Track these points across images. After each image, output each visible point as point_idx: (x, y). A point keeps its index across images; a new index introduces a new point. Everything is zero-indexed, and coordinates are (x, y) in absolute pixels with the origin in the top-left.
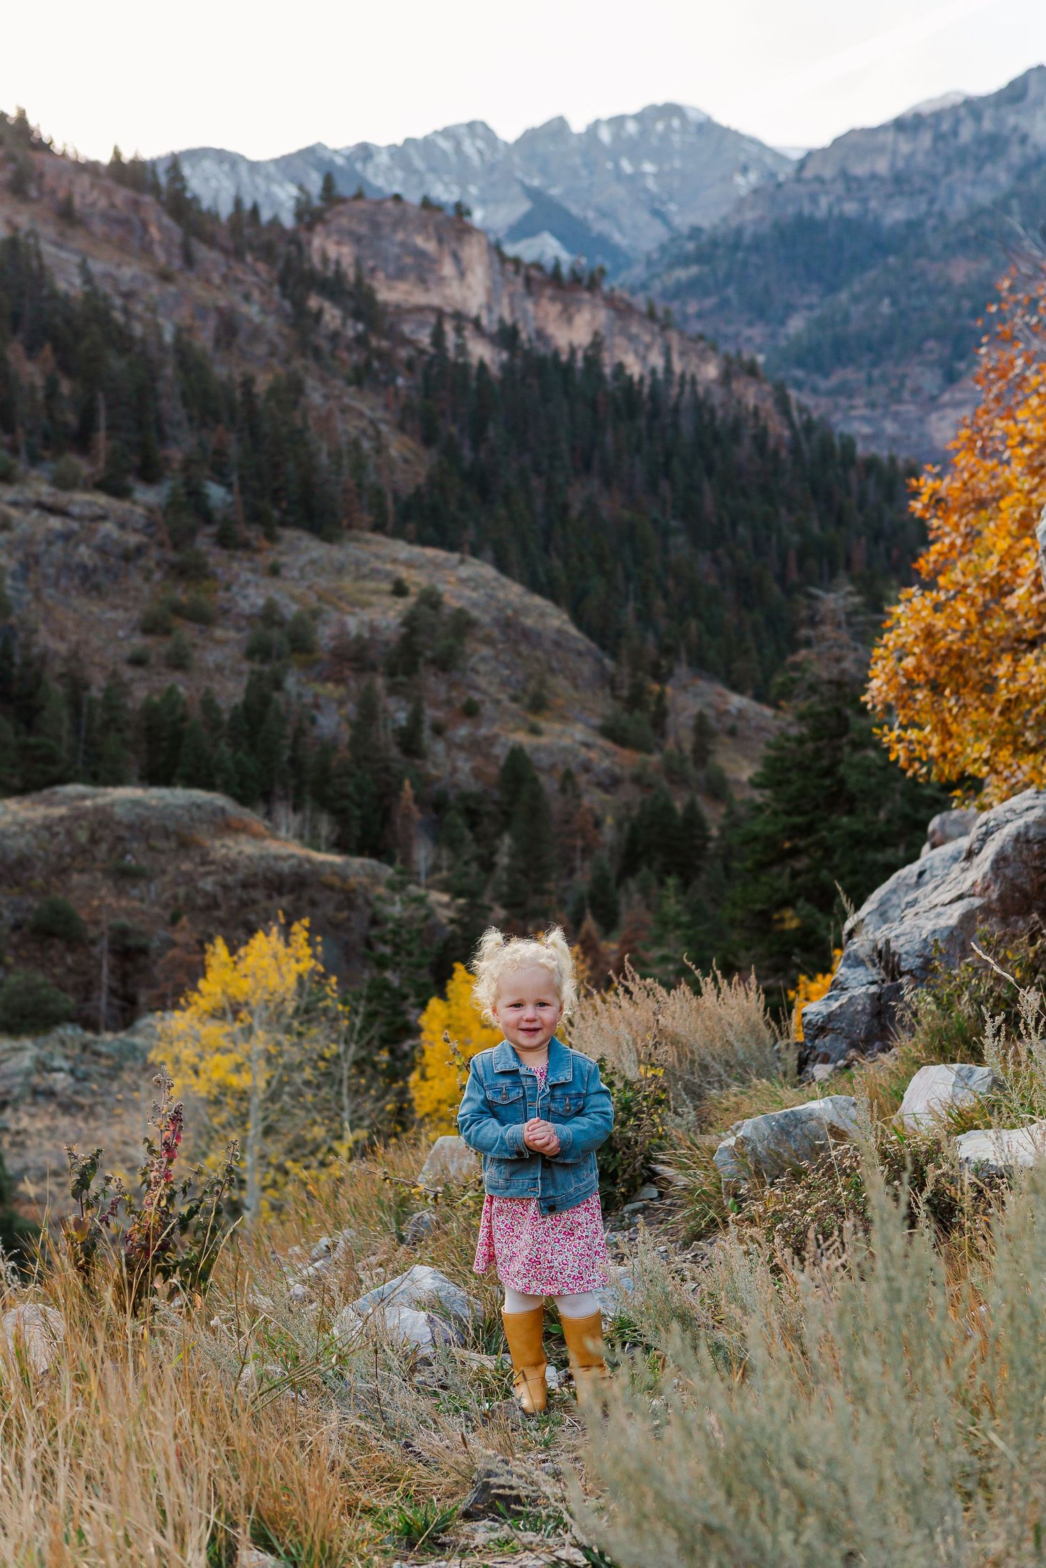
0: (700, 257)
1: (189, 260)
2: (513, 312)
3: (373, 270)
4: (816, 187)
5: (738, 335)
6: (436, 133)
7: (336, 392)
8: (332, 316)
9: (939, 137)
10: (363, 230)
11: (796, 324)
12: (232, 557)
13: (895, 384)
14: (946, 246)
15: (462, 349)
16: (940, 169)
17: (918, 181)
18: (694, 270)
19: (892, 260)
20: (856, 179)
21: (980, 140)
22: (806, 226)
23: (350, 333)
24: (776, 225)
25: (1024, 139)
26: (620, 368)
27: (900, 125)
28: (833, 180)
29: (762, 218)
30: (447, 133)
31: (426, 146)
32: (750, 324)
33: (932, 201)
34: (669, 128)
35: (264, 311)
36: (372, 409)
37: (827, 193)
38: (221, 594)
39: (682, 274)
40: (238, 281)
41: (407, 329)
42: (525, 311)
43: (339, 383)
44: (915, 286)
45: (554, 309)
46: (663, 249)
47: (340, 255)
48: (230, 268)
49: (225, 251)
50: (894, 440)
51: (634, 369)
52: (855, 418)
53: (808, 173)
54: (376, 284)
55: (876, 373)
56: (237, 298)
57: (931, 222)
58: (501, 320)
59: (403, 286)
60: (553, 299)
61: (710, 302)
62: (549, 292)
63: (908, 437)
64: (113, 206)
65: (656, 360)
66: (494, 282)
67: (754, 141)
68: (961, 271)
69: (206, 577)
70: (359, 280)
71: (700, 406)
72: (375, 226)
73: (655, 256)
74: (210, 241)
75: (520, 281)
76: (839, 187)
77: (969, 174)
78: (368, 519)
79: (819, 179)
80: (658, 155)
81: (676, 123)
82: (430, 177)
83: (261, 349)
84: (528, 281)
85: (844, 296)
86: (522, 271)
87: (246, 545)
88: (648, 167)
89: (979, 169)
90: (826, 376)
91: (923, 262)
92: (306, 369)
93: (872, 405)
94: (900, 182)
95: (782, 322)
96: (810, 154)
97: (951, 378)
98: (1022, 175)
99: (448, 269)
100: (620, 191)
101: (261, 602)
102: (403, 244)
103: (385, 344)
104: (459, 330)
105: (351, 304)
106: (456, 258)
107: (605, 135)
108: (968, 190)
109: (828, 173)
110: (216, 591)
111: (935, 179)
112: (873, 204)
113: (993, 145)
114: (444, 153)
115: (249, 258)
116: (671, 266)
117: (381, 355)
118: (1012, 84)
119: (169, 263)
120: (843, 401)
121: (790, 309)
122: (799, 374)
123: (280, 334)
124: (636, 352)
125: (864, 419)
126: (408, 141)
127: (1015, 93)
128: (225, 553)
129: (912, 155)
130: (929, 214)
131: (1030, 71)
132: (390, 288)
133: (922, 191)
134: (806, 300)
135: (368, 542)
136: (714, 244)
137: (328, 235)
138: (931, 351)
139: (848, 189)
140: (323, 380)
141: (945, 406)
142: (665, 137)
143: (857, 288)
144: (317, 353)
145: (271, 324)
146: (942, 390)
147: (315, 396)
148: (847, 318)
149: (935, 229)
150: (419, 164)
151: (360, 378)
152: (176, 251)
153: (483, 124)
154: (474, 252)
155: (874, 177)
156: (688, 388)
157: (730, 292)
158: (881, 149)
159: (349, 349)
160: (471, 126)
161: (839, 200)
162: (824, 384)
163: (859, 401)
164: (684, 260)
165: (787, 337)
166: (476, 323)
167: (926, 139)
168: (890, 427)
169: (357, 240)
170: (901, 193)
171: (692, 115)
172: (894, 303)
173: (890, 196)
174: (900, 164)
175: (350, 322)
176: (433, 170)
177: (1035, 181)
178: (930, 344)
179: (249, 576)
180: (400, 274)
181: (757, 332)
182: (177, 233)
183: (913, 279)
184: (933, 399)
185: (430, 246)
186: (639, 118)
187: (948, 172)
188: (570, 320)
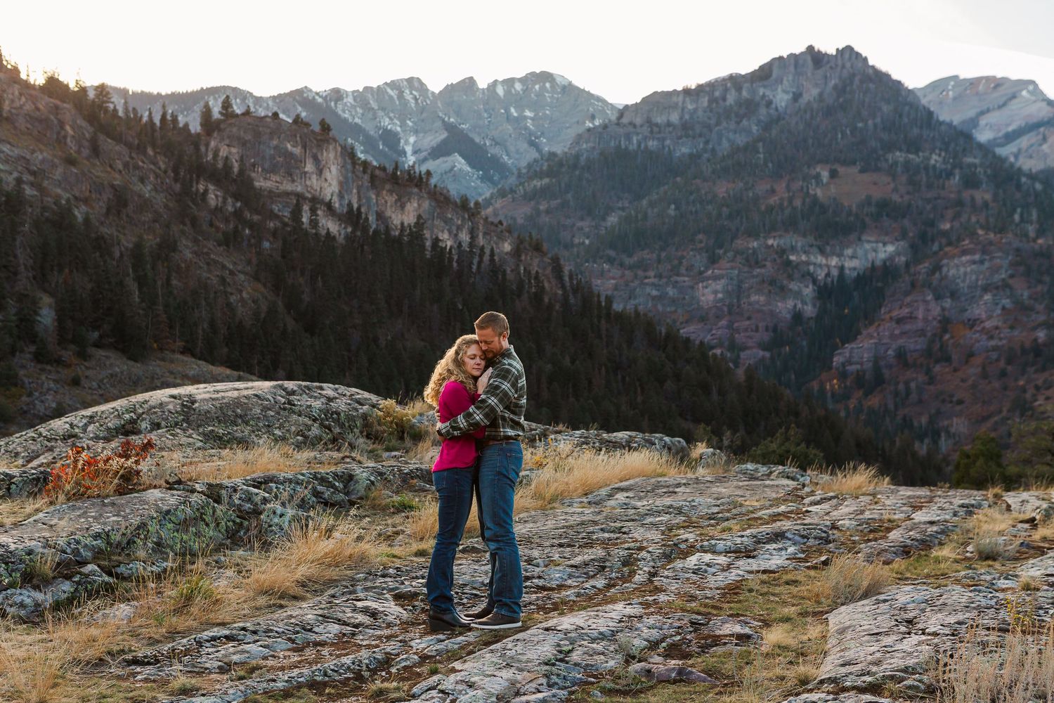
0: (550, 173)
1: (96, 151)
2: (359, 199)
3: (254, 165)
4: (631, 129)
5: (574, 225)
6: (386, 83)
7: (205, 250)
8: (214, 197)
9: (713, 100)
10: (248, 137)
11: (613, 219)
12: (43, 370)
13: (676, 262)
14: (713, 172)
15: (314, 223)
16: (713, 122)
17: (698, 129)
18: (546, 181)
19: (678, 179)
20: (657, 125)
21: (739, 103)
22: (623, 155)
23: (230, 209)
24: (602, 154)
25: (769, 103)
26: (436, 241)
27: (687, 92)
28: (642, 126)
29: (594, 148)
30: (393, 85)
31: (379, 92)
32: (582, 219)
33: (707, 142)
34: (543, 88)
35: (155, 189)
36: (235, 264)
37: (638, 134)
38: (24, 398)
39: (537, 183)
40: (136, 167)
41: (276, 208)
42: (369, 199)
43: (211, 244)
44: (692, 198)
45: (391, 199)
46: (529, 166)
47: (230, 153)
48: (132, 158)
49: (129, 146)
50: (673, 301)
51: (448, 242)
52: (647, 284)
53: (625, 120)
54: (253, 175)
55: (663, 254)
56: (135, 179)
57: (706, 155)
58: (350, 205)
59: (274, 178)
60: (391, 192)
61: (554, 203)
62: (388, 186)
63: (684, 298)
64: (38, 109)
65: (464, 237)
66: (346, 178)
67: (599, 99)
68: (722, 189)
69: (16, 385)
70: (242, 172)
71: (496, 270)
72: (257, 134)
73: (524, 171)
74: (118, 139)
75: (367, 177)
76: (646, 130)
77: (732, 126)
78: (180, 344)
79: (632, 124)
80: (534, 106)
81: (548, 85)
82: (380, 113)
83: (147, 217)
84: (373, 178)
85: (645, 202)
86: (369, 171)
87: (59, 362)
88: (528, 113)
89: (738, 123)
90: (630, 256)
91: (698, 181)
92: (183, 232)
93: (660, 276)
94: (686, 128)
95: (604, 219)
96: (626, 107)
97: (713, 260)
98: (767, 127)
99: (309, 167)
100: (509, 128)
101: (54, 405)
102: (276, 148)
103: (256, 218)
104: (313, 211)
105: (233, 188)
106: (316, 159)
107: (500, 91)
108: (731, 136)
109: (638, 121)
110: (21, 396)
111: (710, 129)
112: (668, 142)
113: (749, 107)
114: (391, 97)
115: (150, 152)
116: (531, 179)
117: (252, 226)
118: (762, 68)
119: (79, 152)
120: (640, 273)
121: (609, 210)
122: (612, 253)
123: (166, 206)
124: (450, 232)
125: (653, 285)
126: (366, 88)
127: (765, 73)
128: (39, 366)
129: (695, 110)
130: (705, 150)
131: (774, 59)
132: (265, 179)
133: (700, 136)
134: (620, 205)
135: (172, 361)
136: (561, 164)
137: (222, 140)
138: (701, 242)
139: (652, 132)
140: (196, 241)
141: (708, 278)
142: (540, 95)
143: (655, 197)
144: (194, 222)
145: (160, 199)
146: (707, 269)
147: (186, 251)
148: (645, 217)
149: (709, 160)
150: (374, 105)
151: (230, 241)
152: (86, 144)
153: (419, 80)
154: (330, 156)
155: (669, 124)
156: (486, 258)
157: (569, 196)
158: (675, 106)
159: (227, 221)
160: (410, 81)
161: (645, 138)
162: (627, 261)
163: (652, 273)
164: (540, 175)
165: (606, 228)
166: (329, 206)
167: (705, 101)
168: (671, 292)
169: (244, 144)
170: (687, 136)
171: (558, 80)
172: (677, 208)
173: (680, 138)
174: (687, 117)
175: (230, 200)
176: (383, 109)
177: (774, 132)
178: (700, 236)
179: (52, 385)
180: (273, 169)
181: (586, 224)
182: (88, 131)
183: (691, 193)
184: (701, 273)
185: (297, 151)
186: (523, 80)
187: (718, 124)
188: (403, 207)
